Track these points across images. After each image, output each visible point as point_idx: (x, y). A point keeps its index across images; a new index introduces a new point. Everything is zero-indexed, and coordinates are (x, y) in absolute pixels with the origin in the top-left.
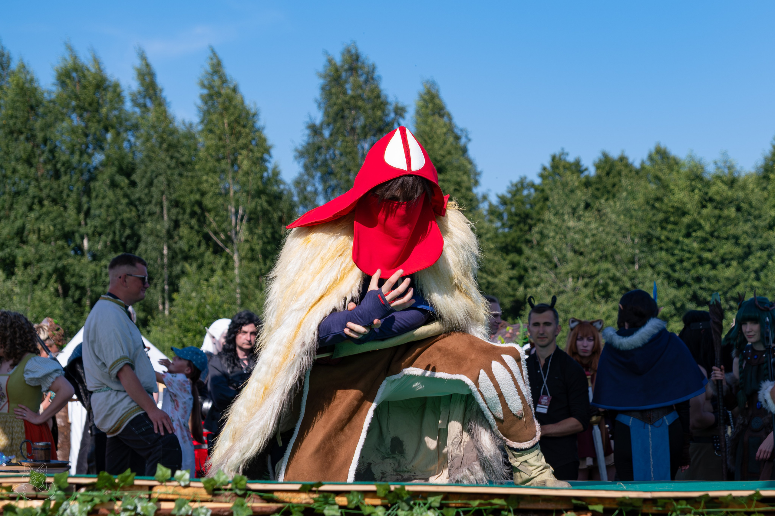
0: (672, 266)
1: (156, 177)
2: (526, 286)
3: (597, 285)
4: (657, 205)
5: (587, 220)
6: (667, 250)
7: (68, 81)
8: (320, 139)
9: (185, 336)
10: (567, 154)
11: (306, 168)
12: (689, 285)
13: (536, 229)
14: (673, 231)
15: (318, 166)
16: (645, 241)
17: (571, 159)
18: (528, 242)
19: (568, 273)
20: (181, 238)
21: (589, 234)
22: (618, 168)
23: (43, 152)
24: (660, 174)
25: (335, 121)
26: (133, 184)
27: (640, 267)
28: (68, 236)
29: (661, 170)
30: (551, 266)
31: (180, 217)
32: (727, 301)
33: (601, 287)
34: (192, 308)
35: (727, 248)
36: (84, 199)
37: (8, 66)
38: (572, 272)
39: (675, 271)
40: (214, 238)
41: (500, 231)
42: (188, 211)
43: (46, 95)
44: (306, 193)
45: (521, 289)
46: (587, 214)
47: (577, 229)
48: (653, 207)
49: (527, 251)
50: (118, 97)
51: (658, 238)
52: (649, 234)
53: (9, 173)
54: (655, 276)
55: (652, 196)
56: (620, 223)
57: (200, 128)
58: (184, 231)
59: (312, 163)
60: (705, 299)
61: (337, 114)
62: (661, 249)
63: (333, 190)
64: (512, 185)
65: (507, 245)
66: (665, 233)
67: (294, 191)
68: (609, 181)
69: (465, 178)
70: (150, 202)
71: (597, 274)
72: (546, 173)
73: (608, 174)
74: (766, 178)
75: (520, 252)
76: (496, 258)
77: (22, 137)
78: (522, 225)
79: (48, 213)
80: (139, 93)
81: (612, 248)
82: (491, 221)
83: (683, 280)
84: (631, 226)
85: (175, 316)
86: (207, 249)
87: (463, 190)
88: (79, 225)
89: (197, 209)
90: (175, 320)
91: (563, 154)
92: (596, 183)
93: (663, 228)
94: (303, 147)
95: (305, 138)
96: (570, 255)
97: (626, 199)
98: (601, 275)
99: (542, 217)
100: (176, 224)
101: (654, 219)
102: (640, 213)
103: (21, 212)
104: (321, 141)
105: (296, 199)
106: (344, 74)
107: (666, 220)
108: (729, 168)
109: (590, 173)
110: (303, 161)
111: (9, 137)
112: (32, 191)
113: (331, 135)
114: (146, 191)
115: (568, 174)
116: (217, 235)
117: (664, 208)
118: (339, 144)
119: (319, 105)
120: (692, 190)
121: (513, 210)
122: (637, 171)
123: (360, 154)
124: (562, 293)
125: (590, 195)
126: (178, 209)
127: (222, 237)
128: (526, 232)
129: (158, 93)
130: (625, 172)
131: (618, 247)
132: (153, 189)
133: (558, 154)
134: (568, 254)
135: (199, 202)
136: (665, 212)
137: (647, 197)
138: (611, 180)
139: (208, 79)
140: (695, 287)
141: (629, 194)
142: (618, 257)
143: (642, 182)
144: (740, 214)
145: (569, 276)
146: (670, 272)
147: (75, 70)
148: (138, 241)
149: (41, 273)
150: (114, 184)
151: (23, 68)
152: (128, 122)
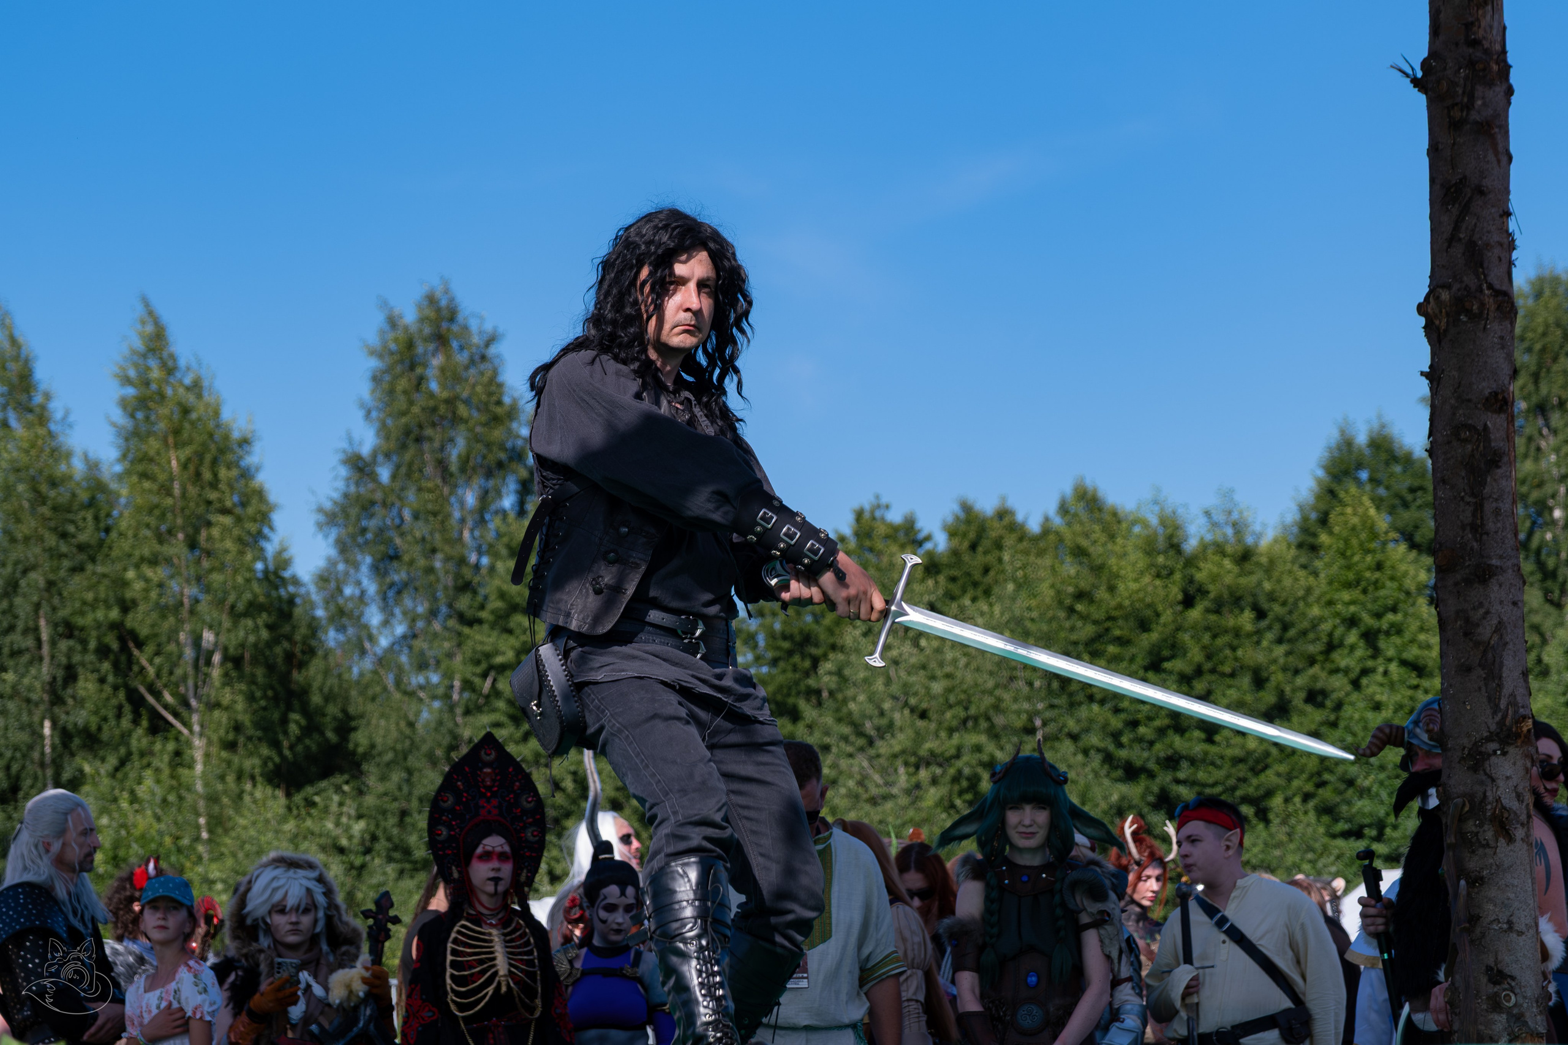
0: (1116, 736)
1: (25, 572)
3: (956, 779)
4: (1079, 607)
6: (1103, 702)
8: (371, 486)
10: (887, 507)
11: (343, 547)
12: (1151, 775)
13: (827, 666)
14: (1116, 659)
15: (367, 543)
16: (1055, 683)
17: (895, 516)
18: (811, 694)
19: (895, 756)
20: (80, 702)
21: (939, 673)
22: (993, 534)
24: (1084, 543)
25: (403, 447)
29: (1087, 535)
30: (861, 742)
31: (77, 658)
33: (965, 784)
35: (1232, 694)
38: (903, 752)
39: (1120, 745)
40: (151, 699)
42: (93, 644)
44: (341, 601)
47: (913, 662)
48: (1071, 610)
49: (809, 712)
54: (1080, 757)
55: (1071, 589)
57: (118, 468)
58: (86, 686)
59: (353, 537)
61: (407, 433)
62: (1091, 699)
63: (399, 592)
67: (316, 597)
68: (977, 561)
70: (12, 628)
71: (958, 756)
73: (973, 547)
74: (1308, 544)
75: (795, 716)
78: (796, 659)
81: (988, 701)
83: (1138, 763)
86: (136, 722)
89: (111, 638)
91: (879, 506)
92: (949, 566)
94: (335, 503)
95: (341, 484)
96: (900, 717)
97: (1014, 598)
98: (965, 758)
99: (840, 642)
100: (69, 674)
101: (1074, 637)
102: (1045, 627)
104: (373, 491)
105: (320, 613)
106: (420, 349)
107: (1097, 638)
108: (1235, 525)
109: (936, 545)
110: (334, 533)
113: (394, 477)
114: (5, 605)
115: (894, 548)
116: (158, 695)
117: (1098, 614)
118: (411, 495)
119: (368, 413)
120: (1163, 574)
121: (778, 626)
122: (1035, 539)
123: (457, 515)
124: (886, 797)
125: (940, 592)
126: (71, 642)
127: (168, 697)
128: (807, 674)
129: (38, 399)
130: (1009, 541)
131: (1000, 700)
132: (18, 601)
133: (867, 507)
134: (897, 716)
135: (116, 626)
136: (1095, 622)
137: (1058, 592)
138: (980, 559)
139: (136, 365)
140: (1164, 778)
141: (1019, 586)
142: (999, 720)
143: (1047, 561)
144: (1264, 624)
145: (899, 762)
146: (1111, 747)
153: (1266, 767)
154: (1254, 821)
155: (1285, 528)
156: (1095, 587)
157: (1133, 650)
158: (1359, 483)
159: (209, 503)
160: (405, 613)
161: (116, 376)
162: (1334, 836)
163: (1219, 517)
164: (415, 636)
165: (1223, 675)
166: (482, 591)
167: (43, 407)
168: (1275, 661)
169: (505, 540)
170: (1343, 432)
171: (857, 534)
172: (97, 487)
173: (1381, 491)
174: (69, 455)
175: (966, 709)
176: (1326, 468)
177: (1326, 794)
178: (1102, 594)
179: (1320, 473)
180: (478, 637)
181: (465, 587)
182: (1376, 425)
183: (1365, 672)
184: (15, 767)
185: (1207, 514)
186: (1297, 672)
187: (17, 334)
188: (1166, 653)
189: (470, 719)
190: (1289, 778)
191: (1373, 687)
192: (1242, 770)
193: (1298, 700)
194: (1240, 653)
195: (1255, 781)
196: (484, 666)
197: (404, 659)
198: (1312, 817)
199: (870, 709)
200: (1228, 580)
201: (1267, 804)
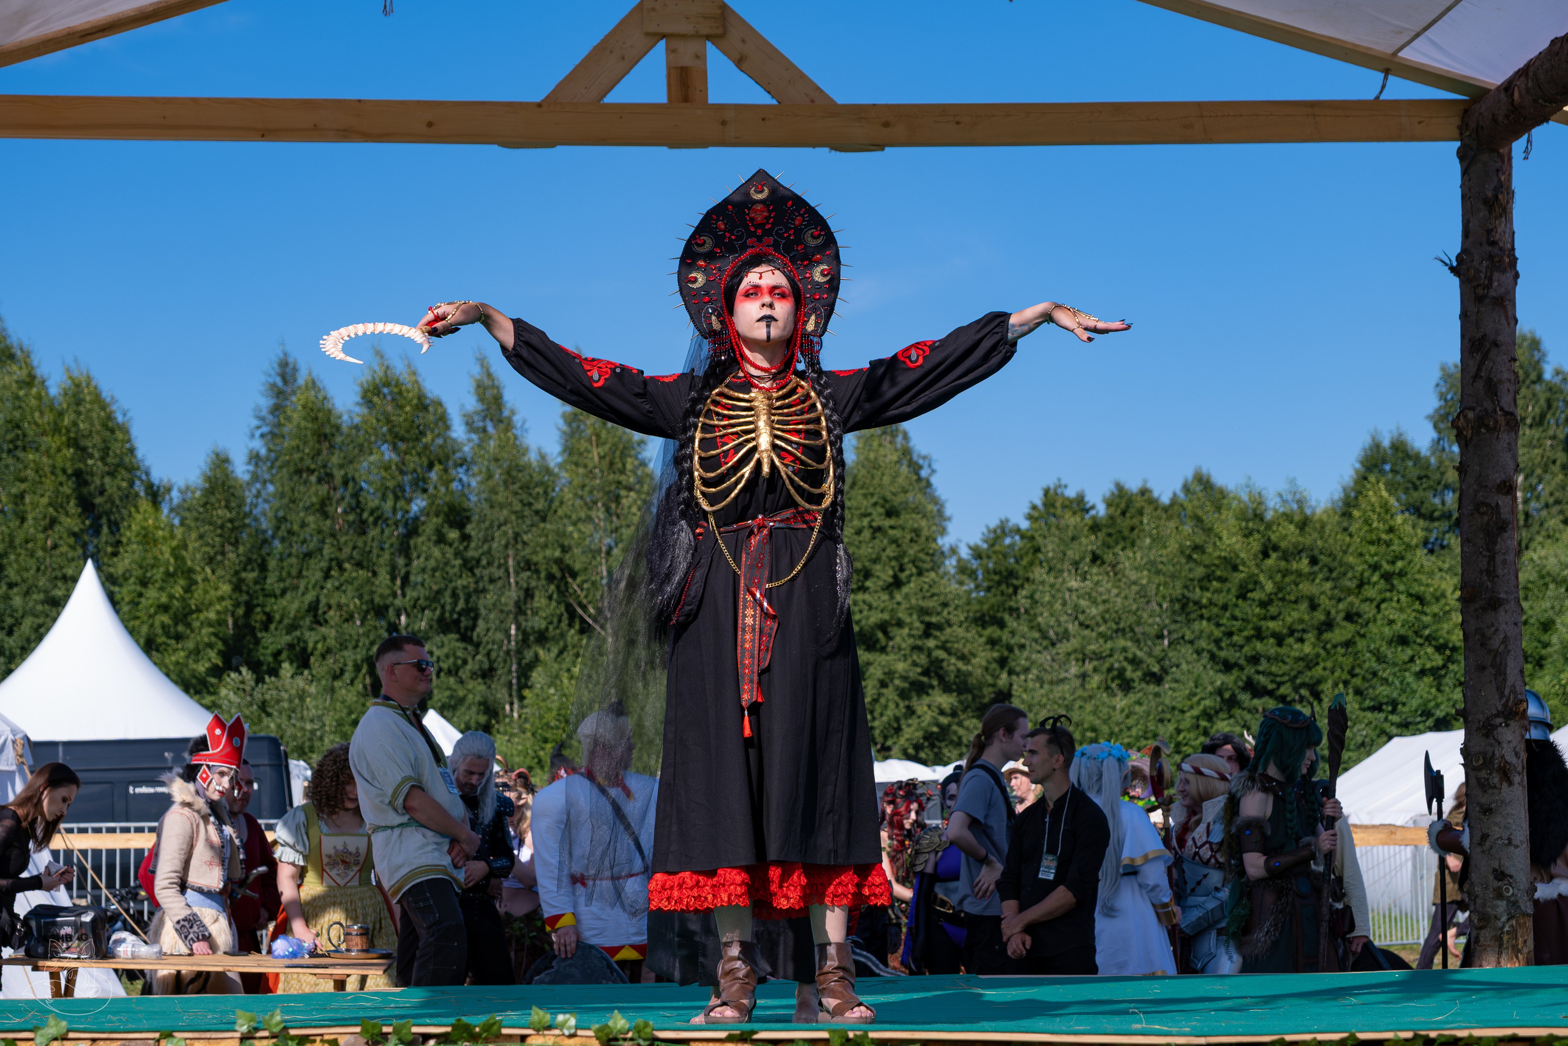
0: (1217, 642)
2: (1011, 672)
3: (1110, 670)
4: (1195, 556)
5: (1096, 578)
6: (1209, 619)
7: (375, 399)
9: (543, 749)
10: (1066, 486)
12: (1242, 669)
13: (1023, 593)
14: (1218, 591)
16: (1177, 606)
17: (1071, 493)
18: (1013, 611)
19: (1069, 654)
20: (535, 613)
21: (1099, 600)
22: (1138, 505)
23: (343, 498)
24: (1200, 513)
26: (465, 537)
27: (1170, 644)
28: (379, 612)
29: (1201, 508)
30: (1045, 643)
31: (533, 584)
32: (1296, 689)
33: (1115, 673)
34: (550, 710)
35: (1295, 615)
36: (401, 561)
37: (295, 380)
38: (1075, 651)
39: (1221, 649)
40: (580, 611)
41: (974, 595)
42: (543, 575)
43: (345, 417)
45: (1004, 676)
46: (1095, 570)
47: (1081, 592)
48: (1189, 558)
49: (1011, 623)
50: (444, 419)
51: (1197, 603)
52: (1184, 596)
53: (296, 528)
55: (1189, 544)
56: (1144, 582)
57: (559, 460)
58: (540, 601)
60: (1264, 688)
62: (1202, 617)
64: (989, 531)
65: (983, 615)
66: (1208, 595)
68: (1126, 523)
69: (924, 523)
70: (489, 564)
71: (1111, 655)
72: (1036, 514)
73: (1123, 513)
74: (1346, 514)
75: (1002, 625)
76: (969, 635)
77: (313, 479)
78: (1003, 587)
79: (349, 582)
80: (476, 413)
81: (1132, 619)
82: (961, 583)
83: (1232, 661)
84: (1159, 585)
85: (526, 720)
86: (570, 625)
87: (923, 539)
88: (395, 595)
89: (555, 569)
90: (528, 726)
91: (1059, 486)
92: (1108, 526)
93: (1202, 588)
96: (1072, 628)
97: (1150, 548)
98: (1116, 657)
99: (1031, 576)
100: (528, 594)
101: (1191, 576)
102: (1171, 568)
103: (313, 581)
107: (1209, 577)
108: (1299, 503)
109: (1098, 513)
111: (296, 478)
112: (327, 551)
114: (485, 547)
115: (1068, 515)
116: (584, 607)
117: (1206, 560)
120: (1248, 534)
121: (991, 565)
122: (1166, 509)
124: (1062, 681)
125: (1099, 543)
126: (528, 573)
127: (592, 611)
128: (1010, 597)
129: (506, 413)
130: (1148, 510)
131: (1140, 617)
132: (494, 546)
133: (1052, 486)
134: (1070, 627)
135: (559, 562)
136: (1206, 566)
137: (1181, 545)
138: (1128, 522)
140: (1250, 670)
141: (1153, 540)
142: (1140, 631)
143: (1172, 524)
144: (1316, 568)
145: (1072, 658)
146: (1215, 650)
147: (387, 384)
148: (475, 619)
149: (345, 665)
150: (441, 539)
151: (313, 384)
152: (458, 455)
153: (1317, 664)
155: (1333, 502)
156: (1205, 543)
157: (1228, 585)
158: (1382, 472)
159: (619, 483)
162: (1364, 710)
163: (1289, 497)
165: (1289, 601)
167: (509, 419)
168: (1323, 593)
170: (1374, 440)
171: (1045, 505)
172: (548, 471)
173: (1399, 478)
174: (527, 450)
175: (1117, 623)
176: (1362, 462)
177: (1357, 681)
178: (1210, 549)
179: (1358, 466)
182: (1396, 434)
183: (1383, 601)
184: (493, 655)
185: (1280, 495)
186: (1340, 600)
187: (492, 370)
188: (1251, 586)
190: (1334, 671)
191: (1389, 611)
192: (1301, 664)
193: (1340, 618)
194: (1301, 587)
195: (1309, 674)
198: (1350, 697)
199: (1052, 621)
200: (1293, 539)
201: (1321, 687)
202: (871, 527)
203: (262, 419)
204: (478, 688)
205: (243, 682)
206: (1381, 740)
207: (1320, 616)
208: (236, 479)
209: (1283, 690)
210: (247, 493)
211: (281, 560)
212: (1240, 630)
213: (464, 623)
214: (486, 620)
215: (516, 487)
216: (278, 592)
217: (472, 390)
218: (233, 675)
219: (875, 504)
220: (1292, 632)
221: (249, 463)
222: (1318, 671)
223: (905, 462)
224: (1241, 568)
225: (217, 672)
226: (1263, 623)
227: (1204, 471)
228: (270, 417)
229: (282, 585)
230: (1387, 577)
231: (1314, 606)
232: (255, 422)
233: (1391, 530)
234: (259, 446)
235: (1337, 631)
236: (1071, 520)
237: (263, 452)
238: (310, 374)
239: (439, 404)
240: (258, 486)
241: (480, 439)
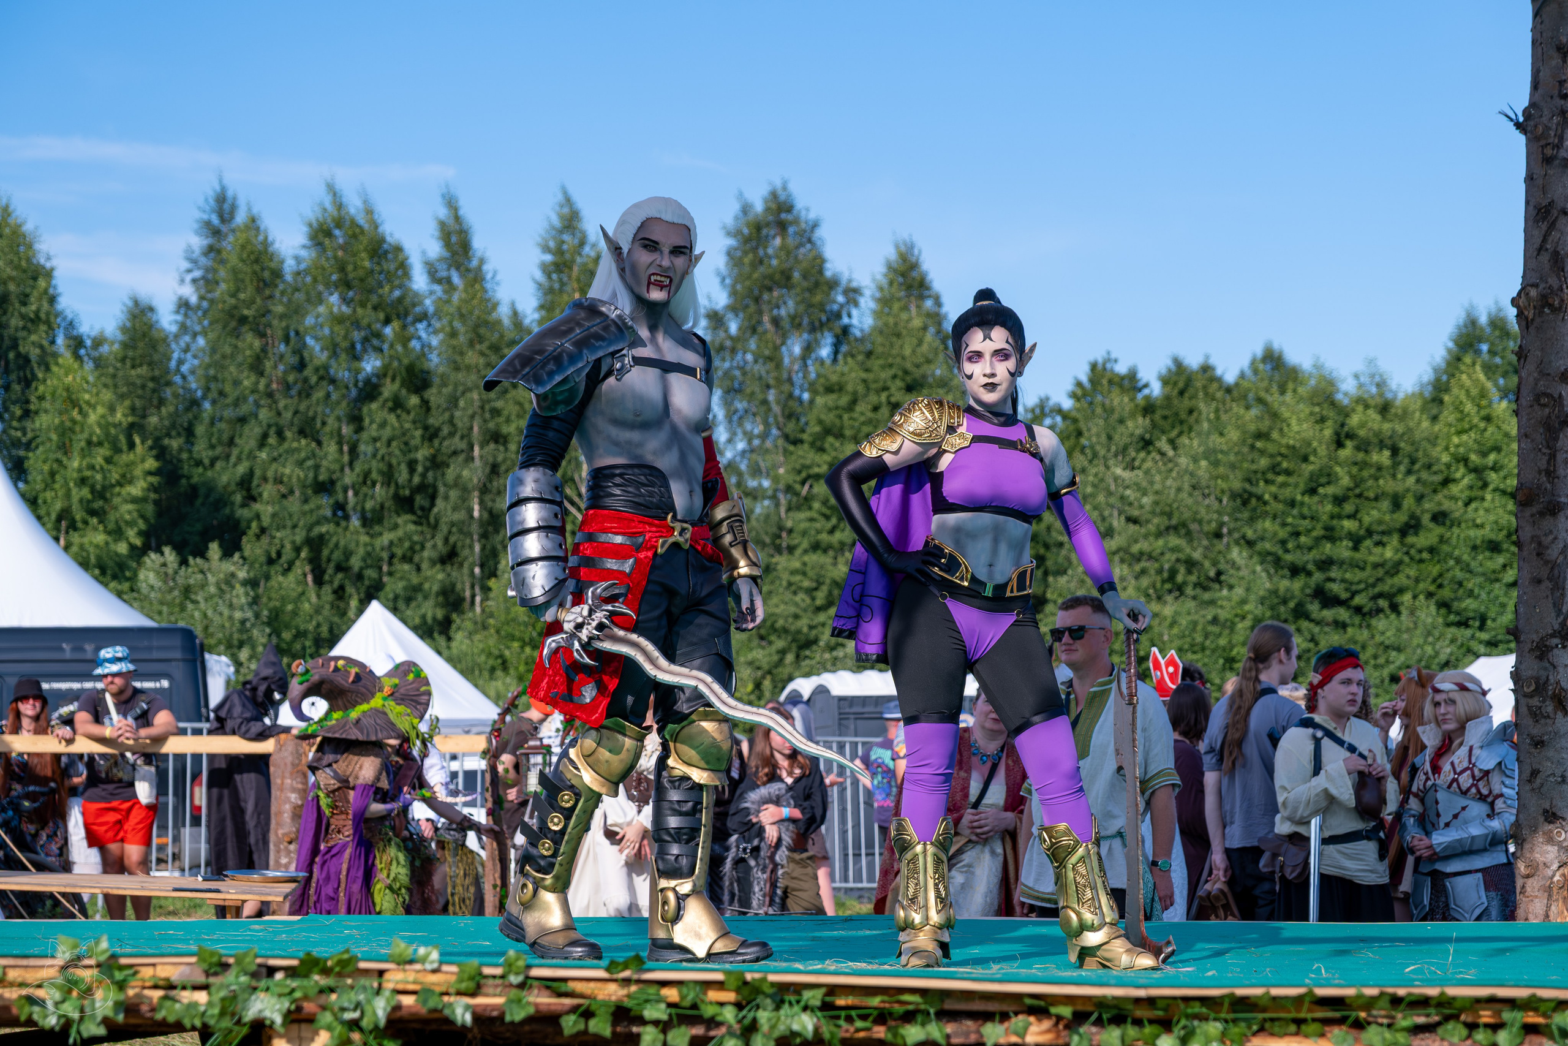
0: (1283, 542)
1: (464, 392)
3: (1160, 572)
4: (1259, 444)
5: (1146, 467)
6: (1275, 517)
7: (326, 242)
8: (723, 334)
9: (508, 648)
10: (1116, 361)
14: (1284, 485)
16: (1239, 502)
17: (1121, 369)
21: (1150, 491)
22: (1197, 384)
23: (283, 356)
24: (1262, 394)
25: (746, 306)
26: (425, 404)
27: (1230, 543)
28: (324, 487)
29: (1267, 389)
31: (501, 458)
32: (1372, 599)
33: (1166, 575)
35: (1372, 515)
36: (349, 429)
37: (234, 218)
39: (1287, 551)
43: (289, 262)
46: (1144, 457)
47: (1129, 481)
48: (1253, 448)
50: (404, 267)
51: (1259, 498)
52: (1245, 491)
53: (228, 387)
55: (1252, 427)
56: (1199, 473)
57: (536, 316)
60: (1337, 597)
61: (750, 294)
62: (1265, 515)
63: (741, 418)
66: (1273, 489)
68: (1182, 406)
70: (452, 434)
71: (1161, 555)
72: (1079, 392)
73: (1182, 393)
74: (1438, 401)
79: (292, 452)
80: (440, 260)
81: (1187, 513)
83: (1300, 563)
84: (1216, 478)
85: (491, 615)
88: (342, 470)
90: (492, 622)
91: (1109, 360)
92: (1162, 407)
93: (1267, 482)
96: (1117, 523)
97: (1208, 435)
98: (1168, 556)
100: (494, 470)
101: (1254, 467)
102: (1232, 458)
103: (246, 450)
104: (724, 338)
106: (765, 232)
107: (1275, 469)
108: (1378, 385)
109: (1152, 392)
112: (264, 415)
113: (740, 329)
114: (447, 415)
115: (1116, 393)
117: (1271, 448)
118: (753, 344)
119: (723, 280)
120: (1321, 420)
122: (1228, 390)
123: (786, 361)
125: (1150, 427)
126: (494, 446)
129: (474, 263)
131: (1195, 513)
132: (458, 414)
133: (1100, 361)
136: (1272, 456)
137: (1244, 433)
138: (1186, 403)
139: (554, 238)
140: (1318, 576)
141: (1212, 426)
142: (1194, 527)
144: (1397, 460)
145: (1117, 558)
146: (1280, 552)
147: (339, 223)
148: (433, 498)
149: (282, 546)
150: (397, 405)
151: (253, 223)
152: (418, 309)
153: (1399, 571)
154: (1388, 612)
155: (1422, 385)
156: (1271, 428)
157: (1295, 478)
158: (1478, 353)
160: (745, 433)
161: (539, 244)
162: (1449, 625)
163: (1366, 379)
164: (752, 451)
165: (1367, 499)
166: (803, 420)
167: (479, 268)
168: (1408, 490)
169: (822, 380)
170: (1469, 315)
171: (1091, 381)
172: (521, 328)
173: (1498, 360)
175: (1170, 518)
176: (1456, 342)
178: (1275, 435)
179: (1451, 345)
180: (800, 453)
181: (790, 416)
182: (1494, 310)
183: (1473, 499)
184: (452, 539)
185: (1356, 376)
186: (1424, 498)
187: (461, 212)
188: (1323, 480)
189: (791, 514)
190: (1417, 580)
192: (1380, 572)
193: (1426, 519)
194: (1381, 482)
195: (1389, 582)
196: (804, 475)
197: (743, 467)
198: (1433, 608)
200: (1376, 427)
201: (1399, 599)
202: (889, 403)
203: (194, 261)
204: (436, 578)
205: (164, 565)
206: (1466, 660)
207: (1401, 518)
208: (163, 330)
209: (1358, 600)
210: (173, 346)
211: (212, 423)
212: (1309, 531)
213: (420, 500)
214: (446, 498)
215: (483, 347)
216: (207, 462)
217: (437, 233)
218: (153, 555)
219: (894, 377)
220: (1370, 533)
221: (177, 312)
222: (1400, 580)
223: (932, 330)
224: (1312, 458)
225: (138, 553)
226: (1335, 522)
227: (1276, 346)
228: (203, 261)
229: (210, 453)
230: (1477, 471)
231: (1396, 504)
232: (186, 265)
233: (1488, 419)
234: (189, 292)
235: (1422, 533)
236: (1119, 400)
237: (194, 299)
238: (249, 209)
239: (398, 249)
240: (187, 338)
241: (445, 292)
